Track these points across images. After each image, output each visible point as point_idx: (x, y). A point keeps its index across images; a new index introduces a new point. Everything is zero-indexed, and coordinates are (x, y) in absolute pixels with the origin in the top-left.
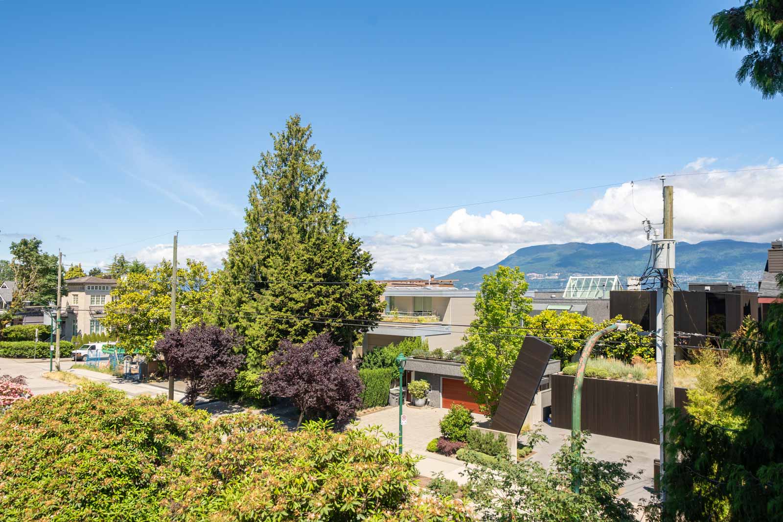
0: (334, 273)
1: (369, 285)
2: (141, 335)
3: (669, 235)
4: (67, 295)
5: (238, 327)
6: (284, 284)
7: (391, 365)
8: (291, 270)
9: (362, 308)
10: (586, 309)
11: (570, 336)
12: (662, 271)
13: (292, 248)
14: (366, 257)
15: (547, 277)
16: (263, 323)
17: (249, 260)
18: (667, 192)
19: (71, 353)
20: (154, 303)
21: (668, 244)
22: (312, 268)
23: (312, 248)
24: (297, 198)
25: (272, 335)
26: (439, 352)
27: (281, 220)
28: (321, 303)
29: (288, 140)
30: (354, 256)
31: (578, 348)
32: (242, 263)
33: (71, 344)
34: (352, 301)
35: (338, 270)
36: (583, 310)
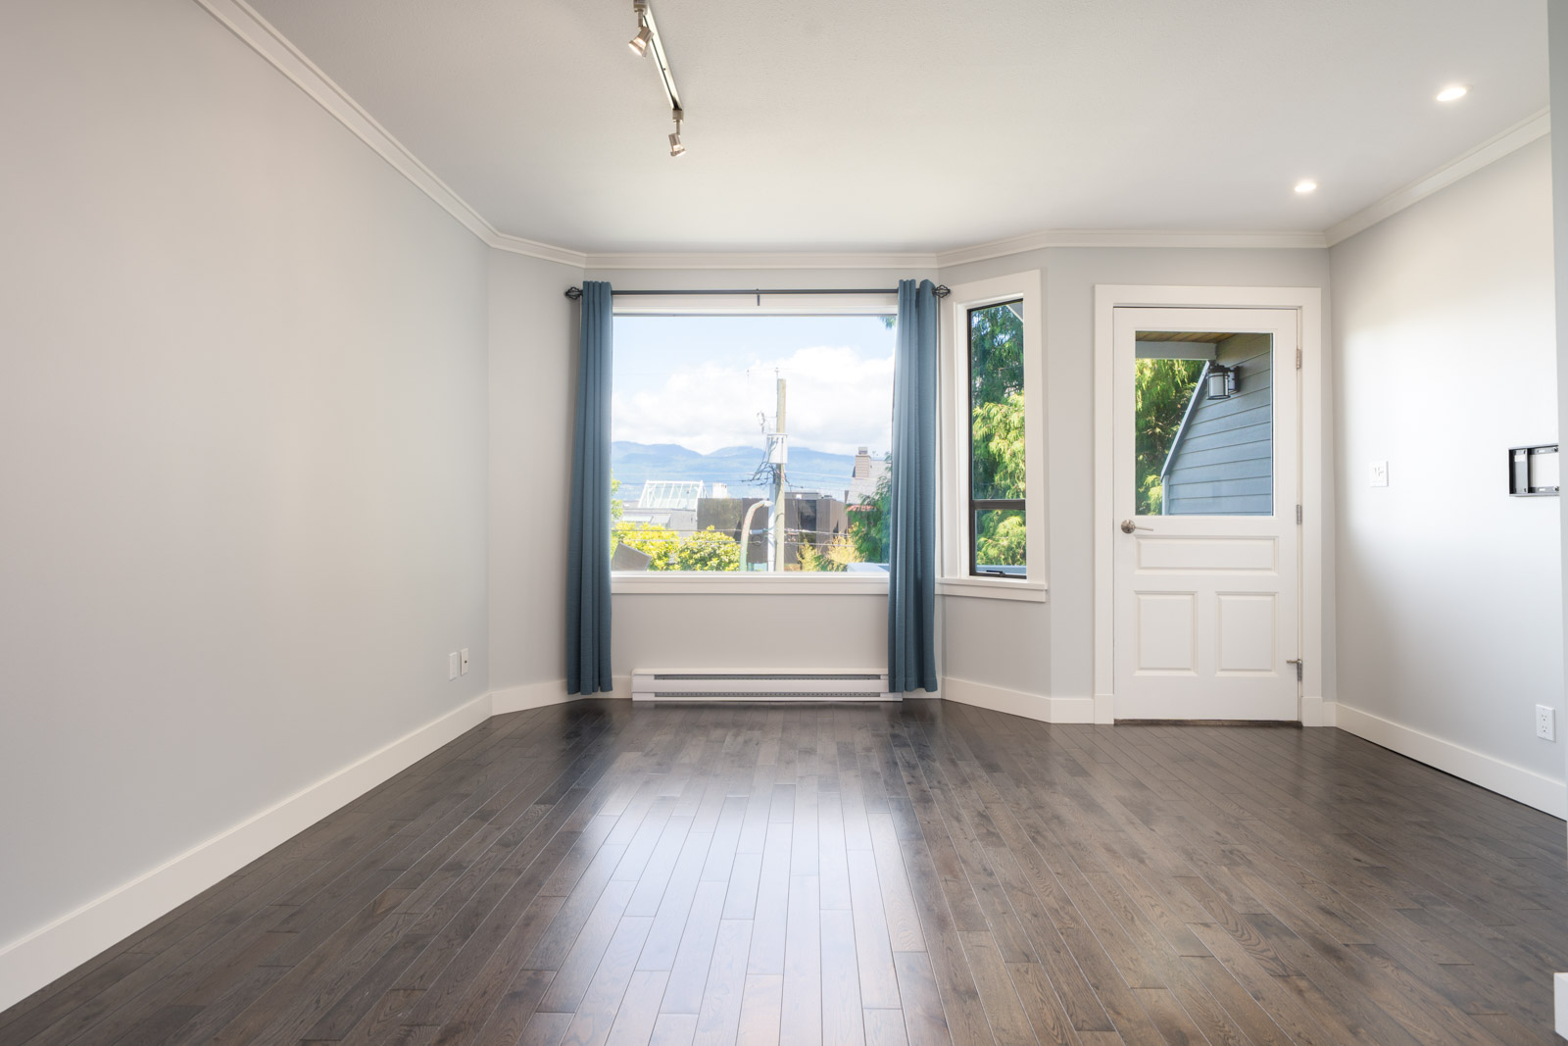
3: (782, 429)
10: (670, 521)
12: (774, 466)
18: (780, 385)
21: (782, 439)
36: (667, 521)
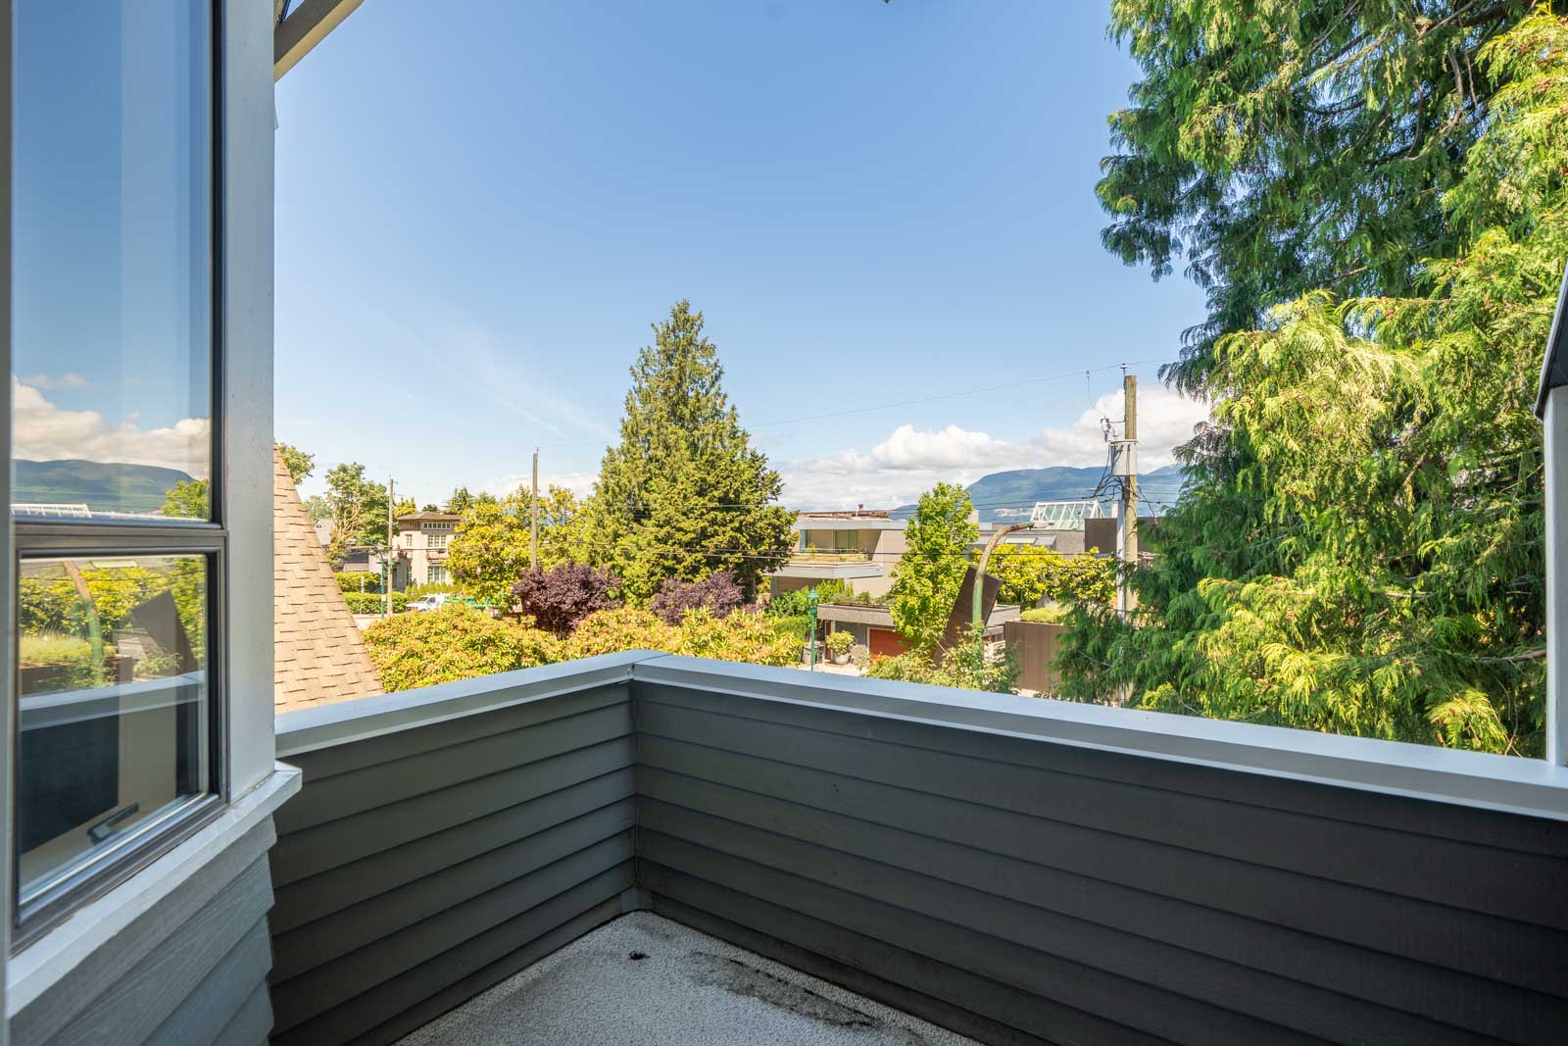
0: (732, 496)
1: (777, 511)
2: (493, 580)
3: (1130, 435)
4: (398, 535)
5: (613, 567)
6: (671, 511)
7: (805, 613)
8: (679, 493)
9: (767, 540)
10: (1055, 542)
11: (1033, 576)
12: (1123, 479)
13: (680, 467)
14: (772, 477)
15: (1023, 514)
16: (644, 560)
17: (627, 483)
18: (1129, 383)
19: (405, 607)
20: (508, 540)
21: (1129, 446)
22: (705, 490)
23: (704, 465)
24: (685, 405)
25: (656, 574)
26: (866, 597)
27: (665, 431)
28: (716, 533)
29: (674, 331)
30: (757, 476)
31: (1044, 591)
32: (618, 486)
33: (404, 596)
34: (755, 532)
35: (737, 493)
36: (1051, 543)
